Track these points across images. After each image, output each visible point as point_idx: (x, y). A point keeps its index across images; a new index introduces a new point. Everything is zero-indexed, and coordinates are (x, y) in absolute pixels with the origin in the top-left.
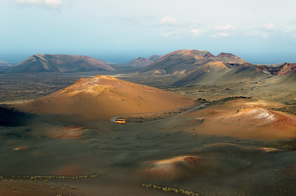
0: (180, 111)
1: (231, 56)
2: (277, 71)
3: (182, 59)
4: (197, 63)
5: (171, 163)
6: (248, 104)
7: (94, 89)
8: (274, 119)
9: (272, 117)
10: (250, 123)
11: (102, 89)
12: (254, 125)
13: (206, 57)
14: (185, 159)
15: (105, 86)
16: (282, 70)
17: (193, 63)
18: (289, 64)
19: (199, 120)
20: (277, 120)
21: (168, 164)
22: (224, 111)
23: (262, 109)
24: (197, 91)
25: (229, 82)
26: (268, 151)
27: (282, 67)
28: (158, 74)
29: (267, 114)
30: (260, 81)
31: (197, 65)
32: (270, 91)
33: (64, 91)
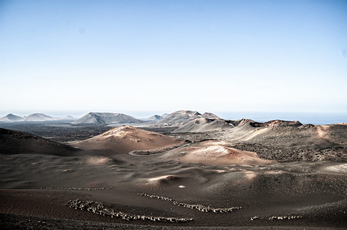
0: (173, 148)
1: (211, 114)
2: (237, 124)
3: (181, 116)
4: (191, 119)
5: (158, 180)
6: (214, 143)
7: (120, 134)
8: (227, 152)
9: (226, 152)
10: (212, 155)
11: (125, 134)
12: (215, 156)
13: (196, 115)
14: (168, 178)
15: (127, 132)
16: (240, 123)
17: (188, 118)
18: (245, 120)
19: (183, 154)
20: (229, 153)
21: (156, 181)
22: (199, 148)
23: (221, 147)
24: (188, 136)
25: (208, 130)
26: (220, 172)
27: (240, 121)
28: (166, 125)
29: (224, 150)
30: (227, 130)
31: (190, 120)
32: (232, 136)
33: (102, 135)
